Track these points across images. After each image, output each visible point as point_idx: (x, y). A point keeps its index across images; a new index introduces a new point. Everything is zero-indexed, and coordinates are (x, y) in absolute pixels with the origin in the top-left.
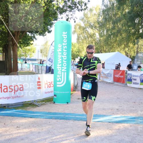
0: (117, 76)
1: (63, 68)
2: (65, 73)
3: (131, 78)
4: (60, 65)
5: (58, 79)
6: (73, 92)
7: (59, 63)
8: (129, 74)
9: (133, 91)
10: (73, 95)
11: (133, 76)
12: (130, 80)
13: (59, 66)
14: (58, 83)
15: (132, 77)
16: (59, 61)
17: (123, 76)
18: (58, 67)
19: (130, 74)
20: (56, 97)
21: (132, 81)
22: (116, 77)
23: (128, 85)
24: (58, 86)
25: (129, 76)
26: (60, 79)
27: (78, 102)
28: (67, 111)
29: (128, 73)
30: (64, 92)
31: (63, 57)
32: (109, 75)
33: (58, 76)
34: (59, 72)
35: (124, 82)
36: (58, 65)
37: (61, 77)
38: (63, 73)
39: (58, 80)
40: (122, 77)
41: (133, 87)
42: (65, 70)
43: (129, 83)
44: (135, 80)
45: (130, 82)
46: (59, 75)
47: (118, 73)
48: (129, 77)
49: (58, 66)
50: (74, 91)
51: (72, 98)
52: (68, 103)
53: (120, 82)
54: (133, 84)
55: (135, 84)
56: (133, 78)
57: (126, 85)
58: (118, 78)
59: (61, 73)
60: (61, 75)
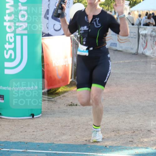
2: (25, 38)
5: (7, 54)
6: (68, 89)
7: (8, 12)
10: (65, 94)
13: (9, 21)
14: (7, 64)
16: (7, 6)
18: (5, 24)
20: (3, 101)
24: (7, 72)
26: (11, 55)
27: (65, 112)
28: (16, 138)
33: (7, 46)
34: (8, 35)
36: (7, 18)
37: (14, 49)
38: (18, 38)
39: (7, 57)
46: (10, 43)
49: (5, 21)
51: (55, 103)
52: (33, 117)
59: (13, 38)
60: (13, 44)
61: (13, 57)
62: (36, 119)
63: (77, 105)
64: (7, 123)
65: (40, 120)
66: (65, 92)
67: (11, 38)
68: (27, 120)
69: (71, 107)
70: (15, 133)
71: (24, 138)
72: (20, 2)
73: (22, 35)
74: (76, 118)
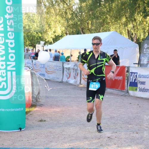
1: (8, 63)
2: (14, 73)
3: (135, 80)
4: (4, 58)
6: (31, 109)
9: (138, 105)
10: (31, 113)
11: (140, 76)
12: (134, 84)
15: (138, 79)
17: (122, 77)
19: (135, 73)
23: (131, 93)
25: (132, 77)
26: (4, 85)
27: (40, 126)
29: (130, 71)
30: (12, 110)
31: (8, 43)
35: (123, 88)
37: (6, 81)
38: (9, 73)
40: (120, 78)
41: (139, 96)
42: (13, 67)
43: (133, 90)
44: (143, 83)
45: (135, 88)
50: (33, 106)
51: (28, 120)
52: (21, 130)
53: (117, 88)
54: (139, 91)
55: (143, 91)
56: (139, 81)
57: (128, 94)
58: (114, 80)
59: (5, 73)
60: (5, 77)
61: (5, 87)
62: (23, 131)
63: (45, 121)
64: (3, 135)
65: (27, 132)
66: (30, 111)
67: (4, 73)
68: (17, 132)
69: (41, 122)
70: (16, 142)
71: (25, 145)
72: (9, 47)
73: (11, 71)
74: (51, 130)
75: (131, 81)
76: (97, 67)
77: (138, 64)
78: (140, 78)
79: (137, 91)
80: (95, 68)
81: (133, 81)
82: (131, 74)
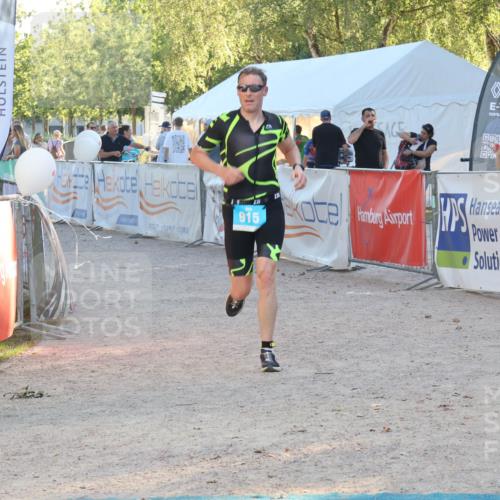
0: (373, 216)
3: (460, 223)
8: (446, 196)
11: (478, 209)
12: (456, 242)
15: (471, 219)
17: (411, 214)
19: (457, 196)
21: (467, 249)
22: (366, 224)
23: (447, 274)
25: (447, 214)
29: (441, 190)
32: (322, 211)
35: (418, 258)
40: (406, 218)
41: (475, 288)
44: (488, 235)
47: (380, 195)
48: (447, 219)
53: (397, 260)
54: (476, 267)
55: (490, 268)
56: (473, 226)
57: (436, 280)
58: (382, 227)
75: (443, 230)
76: (260, 156)
77: (470, 160)
78: (477, 213)
79: (467, 268)
80: (253, 160)
81: (453, 229)
82: (443, 200)
